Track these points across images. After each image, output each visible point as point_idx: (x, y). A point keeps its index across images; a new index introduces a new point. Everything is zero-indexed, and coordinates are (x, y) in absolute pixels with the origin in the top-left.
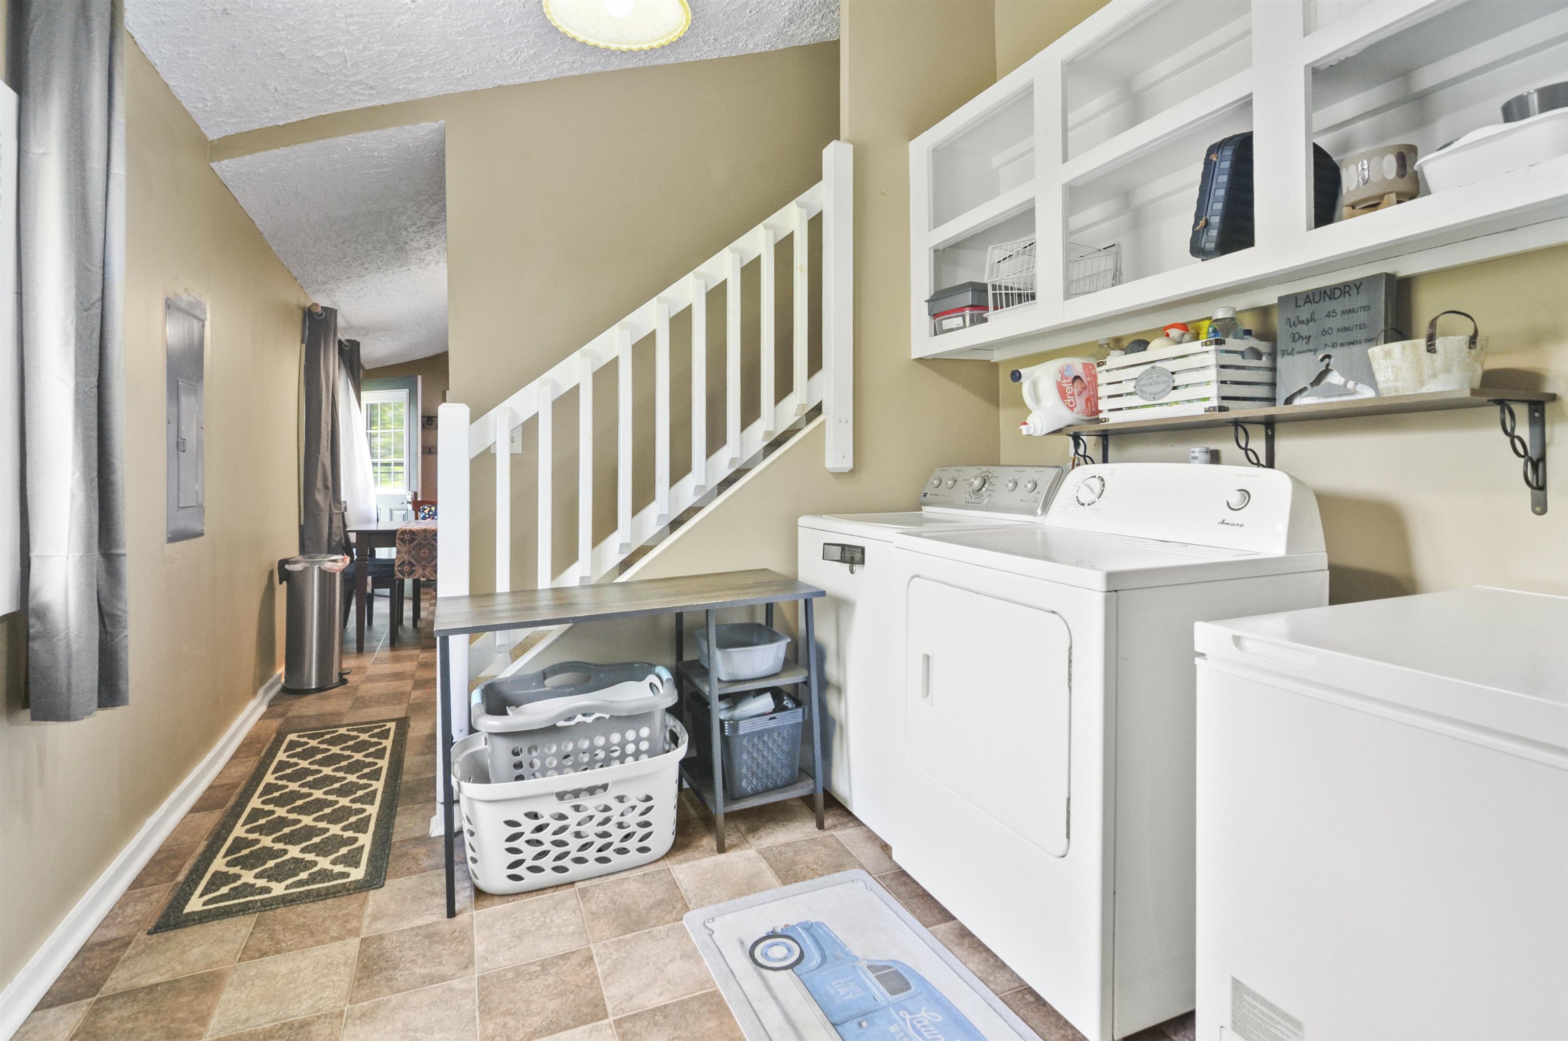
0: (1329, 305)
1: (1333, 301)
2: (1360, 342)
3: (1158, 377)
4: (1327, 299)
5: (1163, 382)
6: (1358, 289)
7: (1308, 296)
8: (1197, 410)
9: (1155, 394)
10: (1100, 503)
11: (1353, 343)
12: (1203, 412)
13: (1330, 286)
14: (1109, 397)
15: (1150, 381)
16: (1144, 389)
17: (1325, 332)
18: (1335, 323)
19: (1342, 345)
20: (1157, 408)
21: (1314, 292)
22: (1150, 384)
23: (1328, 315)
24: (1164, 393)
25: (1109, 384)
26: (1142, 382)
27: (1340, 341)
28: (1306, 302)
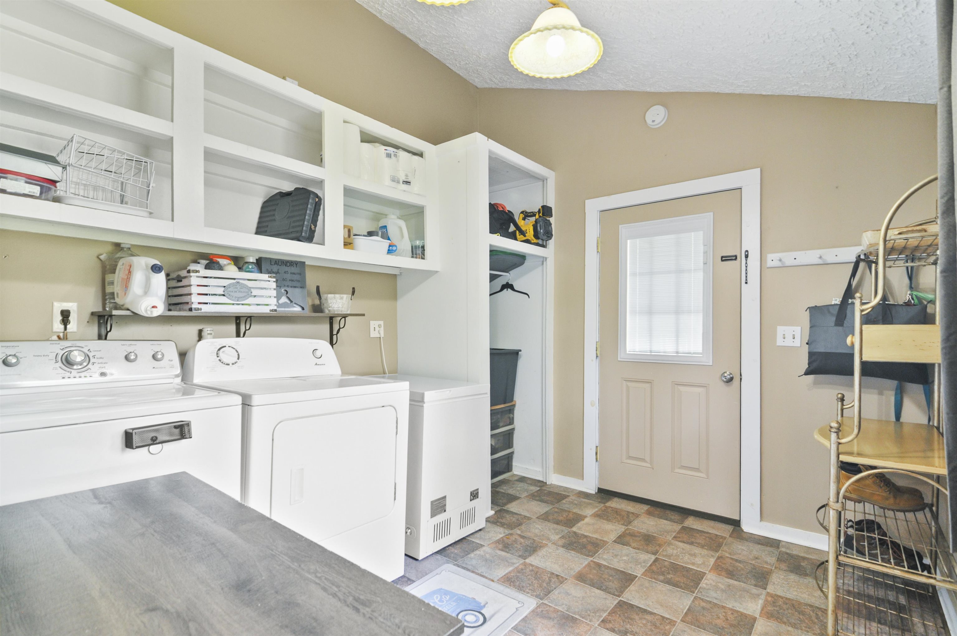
0: (287, 269)
1: (286, 267)
2: (298, 287)
3: (241, 288)
4: (284, 265)
5: (244, 292)
6: (296, 265)
7: (276, 261)
8: (265, 310)
9: (239, 298)
10: (240, 363)
11: (295, 287)
12: (269, 312)
13: (286, 260)
14: (199, 294)
15: (236, 290)
16: (231, 294)
17: (284, 280)
18: (288, 276)
19: (291, 287)
20: (239, 306)
21: (279, 260)
22: (236, 292)
23: (285, 272)
24: (245, 298)
25: (198, 286)
26: (229, 289)
27: (290, 285)
28: (275, 264)
